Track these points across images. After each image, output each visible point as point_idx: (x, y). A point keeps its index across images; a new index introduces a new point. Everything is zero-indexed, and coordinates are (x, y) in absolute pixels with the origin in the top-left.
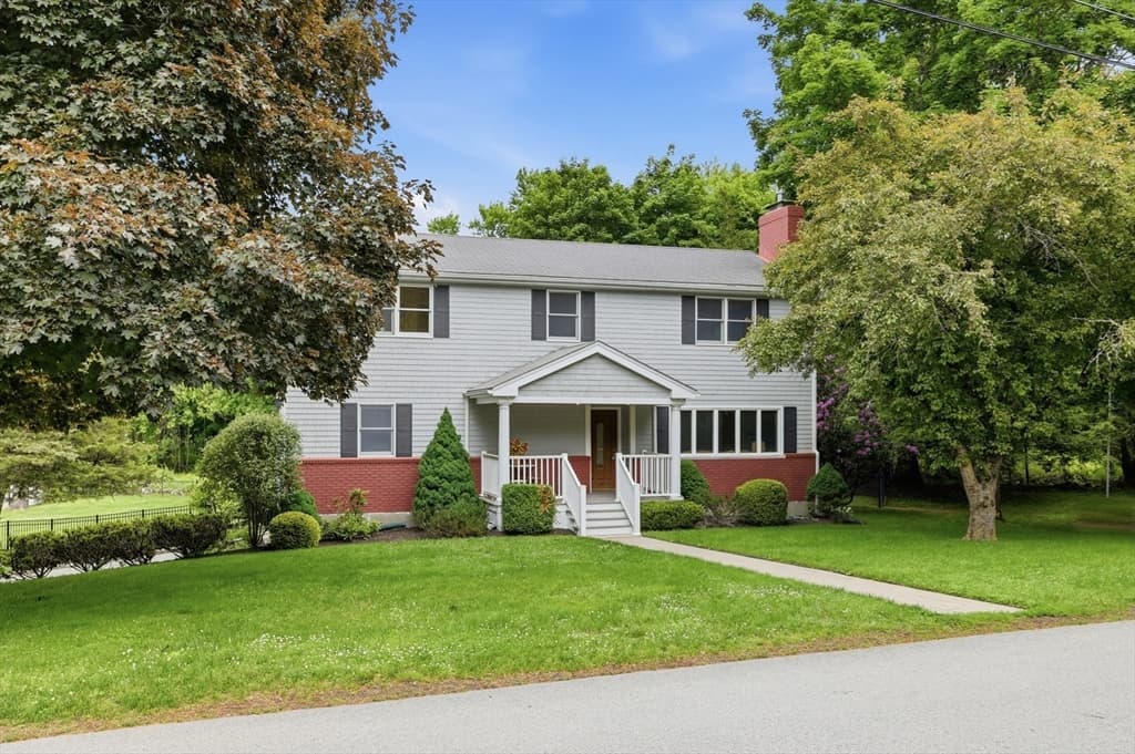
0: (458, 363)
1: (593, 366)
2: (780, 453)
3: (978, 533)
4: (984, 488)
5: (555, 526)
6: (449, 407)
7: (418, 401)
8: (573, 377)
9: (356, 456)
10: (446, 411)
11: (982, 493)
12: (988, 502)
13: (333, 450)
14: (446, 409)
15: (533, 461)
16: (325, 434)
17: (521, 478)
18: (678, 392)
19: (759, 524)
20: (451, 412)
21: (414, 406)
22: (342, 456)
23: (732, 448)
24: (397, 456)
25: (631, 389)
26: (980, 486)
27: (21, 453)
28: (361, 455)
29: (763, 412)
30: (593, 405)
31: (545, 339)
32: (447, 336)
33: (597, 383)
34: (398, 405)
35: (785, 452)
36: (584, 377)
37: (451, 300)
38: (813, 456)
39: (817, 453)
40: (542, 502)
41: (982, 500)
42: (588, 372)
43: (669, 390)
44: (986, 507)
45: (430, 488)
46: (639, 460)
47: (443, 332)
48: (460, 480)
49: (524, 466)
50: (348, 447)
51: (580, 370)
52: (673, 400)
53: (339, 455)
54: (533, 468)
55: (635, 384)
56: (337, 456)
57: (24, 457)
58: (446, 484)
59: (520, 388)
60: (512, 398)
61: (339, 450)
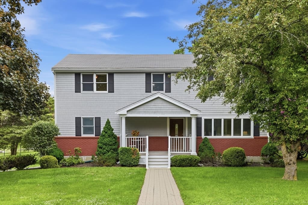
0: (118, 102)
1: (158, 102)
2: (252, 136)
3: (286, 176)
4: (290, 156)
5: (140, 163)
6: (109, 118)
7: (103, 116)
8: (149, 106)
9: (81, 136)
10: (108, 120)
11: (289, 158)
12: (292, 162)
13: (73, 134)
14: (108, 119)
15: (142, 138)
16: (70, 128)
17: (135, 145)
18: (193, 112)
19: (230, 166)
20: (110, 120)
21: (101, 118)
22: (76, 136)
23: (230, 134)
24: (95, 136)
25: (173, 111)
26: (289, 155)
27: (14, 133)
28: (83, 136)
29: (244, 119)
30: (170, 117)
31: (150, 92)
32: (113, 92)
33: (159, 109)
34: (95, 118)
35: (254, 136)
36: (154, 107)
37: (114, 78)
38: (267, 138)
39: (269, 137)
40: (133, 154)
41: (288, 161)
42: (156, 104)
43: (189, 111)
44: (290, 164)
45: (100, 148)
46: (189, 138)
47: (112, 90)
48: (111, 145)
49: (138, 140)
50: (78, 133)
51: (152, 104)
52: (191, 115)
53: (75, 136)
54: (142, 141)
55: (175, 109)
56: (74, 136)
57: (15, 134)
58: (104, 147)
59: (127, 111)
60: (125, 115)
61: (75, 134)
